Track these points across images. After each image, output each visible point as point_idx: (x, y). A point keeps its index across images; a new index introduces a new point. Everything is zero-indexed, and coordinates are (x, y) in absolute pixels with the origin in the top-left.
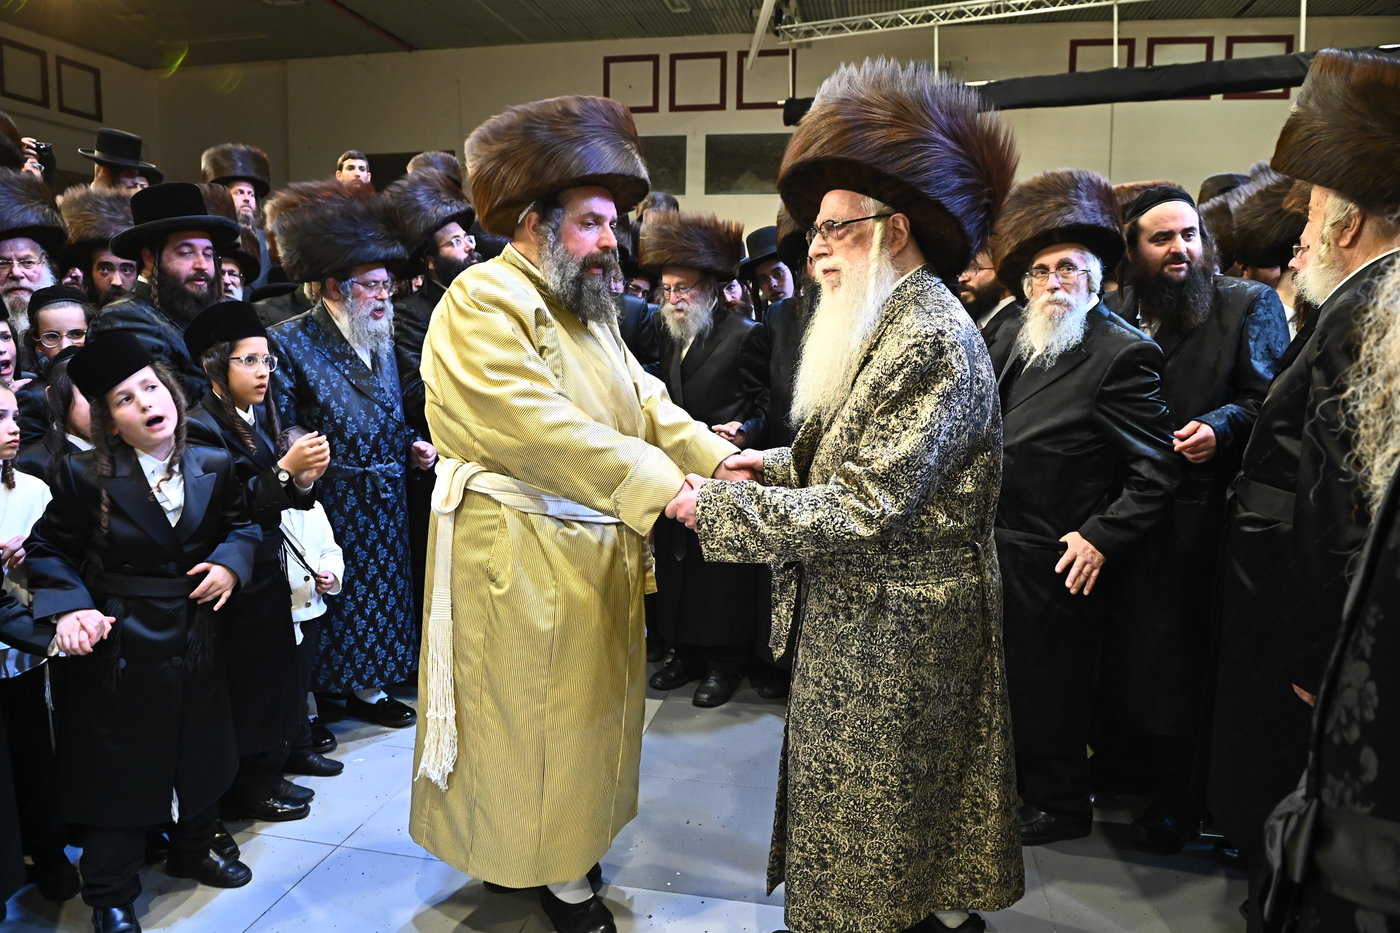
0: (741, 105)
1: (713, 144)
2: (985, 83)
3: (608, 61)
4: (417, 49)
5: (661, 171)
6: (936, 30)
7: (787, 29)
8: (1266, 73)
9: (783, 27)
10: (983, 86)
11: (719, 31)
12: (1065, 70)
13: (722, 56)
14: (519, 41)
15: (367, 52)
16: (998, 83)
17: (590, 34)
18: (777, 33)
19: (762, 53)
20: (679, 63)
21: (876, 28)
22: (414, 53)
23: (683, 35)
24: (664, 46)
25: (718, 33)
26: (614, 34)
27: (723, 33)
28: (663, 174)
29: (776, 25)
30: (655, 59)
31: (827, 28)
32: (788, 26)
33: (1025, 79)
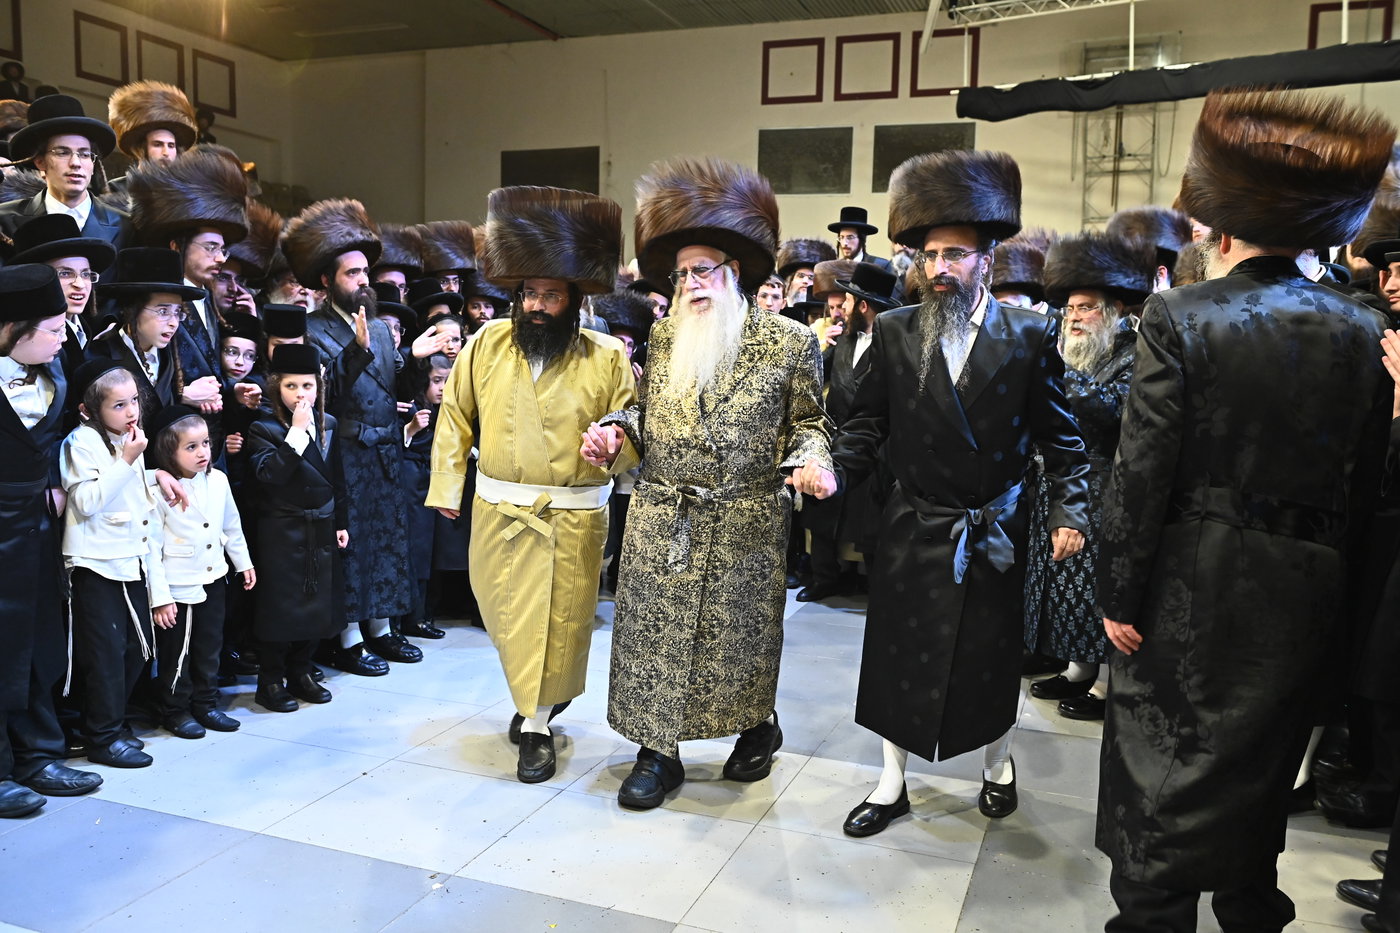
0: (915, 92)
1: (883, 136)
2: (1188, 66)
3: (768, 46)
4: (562, 37)
5: (824, 166)
6: (1132, 8)
7: (962, 12)
9: (958, 9)
10: (1185, 70)
11: (892, 9)
12: (1303, 46)
13: (895, 37)
14: (671, 26)
15: (509, 41)
16: (1203, 66)
17: (748, 18)
18: (951, 16)
19: (937, 34)
20: (846, 47)
21: (1064, 7)
22: (560, 41)
23: (852, 15)
24: (829, 28)
25: (891, 12)
26: (775, 17)
27: (897, 12)
28: (825, 170)
29: (950, 7)
30: (820, 43)
31: (1008, 9)
32: (964, 8)
33: (1235, 60)
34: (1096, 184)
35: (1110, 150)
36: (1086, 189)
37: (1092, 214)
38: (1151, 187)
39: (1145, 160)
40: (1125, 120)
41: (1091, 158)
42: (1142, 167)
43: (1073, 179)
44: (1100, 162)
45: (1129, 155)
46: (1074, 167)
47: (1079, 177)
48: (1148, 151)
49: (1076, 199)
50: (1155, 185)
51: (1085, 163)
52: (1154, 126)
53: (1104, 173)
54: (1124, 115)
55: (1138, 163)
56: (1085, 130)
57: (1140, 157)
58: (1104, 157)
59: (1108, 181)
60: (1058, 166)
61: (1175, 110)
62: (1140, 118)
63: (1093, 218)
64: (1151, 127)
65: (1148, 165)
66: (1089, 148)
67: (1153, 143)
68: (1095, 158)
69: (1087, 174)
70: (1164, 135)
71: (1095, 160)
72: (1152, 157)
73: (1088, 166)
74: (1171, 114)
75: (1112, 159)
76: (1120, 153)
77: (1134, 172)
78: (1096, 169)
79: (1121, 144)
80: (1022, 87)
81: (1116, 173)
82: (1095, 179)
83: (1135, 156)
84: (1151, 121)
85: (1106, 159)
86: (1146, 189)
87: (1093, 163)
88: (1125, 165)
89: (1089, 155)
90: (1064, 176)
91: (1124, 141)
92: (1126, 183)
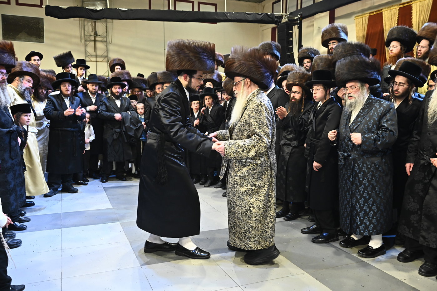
0: (18, 4)
2: (126, 9)
8: (216, 17)
10: (126, 10)
16: (131, 10)
33: (141, 10)
34: (88, 45)
35: (92, 34)
36: (86, 46)
37: (88, 54)
38: (107, 47)
39: (104, 38)
40: (96, 24)
41: (86, 35)
42: (103, 40)
43: (81, 42)
44: (89, 37)
45: (99, 36)
46: (81, 38)
47: (83, 41)
48: (105, 35)
49: (83, 49)
50: (108, 47)
51: (85, 37)
52: (106, 27)
53: (91, 41)
54: (96, 22)
55: (102, 38)
56: (84, 26)
57: (102, 37)
58: (91, 35)
59: (93, 43)
60: (75, 37)
61: (112, 22)
62: (102, 24)
63: (89, 56)
64: (105, 27)
65: (105, 39)
66: (86, 32)
67: (106, 32)
68: (88, 35)
69: (85, 41)
70: (110, 30)
71: (88, 36)
72: (106, 37)
73: (86, 38)
74: (111, 24)
75: (93, 36)
76: (96, 35)
77: (101, 41)
78: (89, 39)
79: (96, 32)
80: (69, 8)
81: (95, 41)
82: (88, 42)
83: (101, 36)
84: (105, 25)
85: (92, 36)
86: (105, 47)
87: (87, 37)
88: (98, 39)
89: (86, 34)
90: (78, 41)
91: (97, 31)
92: (99, 45)
